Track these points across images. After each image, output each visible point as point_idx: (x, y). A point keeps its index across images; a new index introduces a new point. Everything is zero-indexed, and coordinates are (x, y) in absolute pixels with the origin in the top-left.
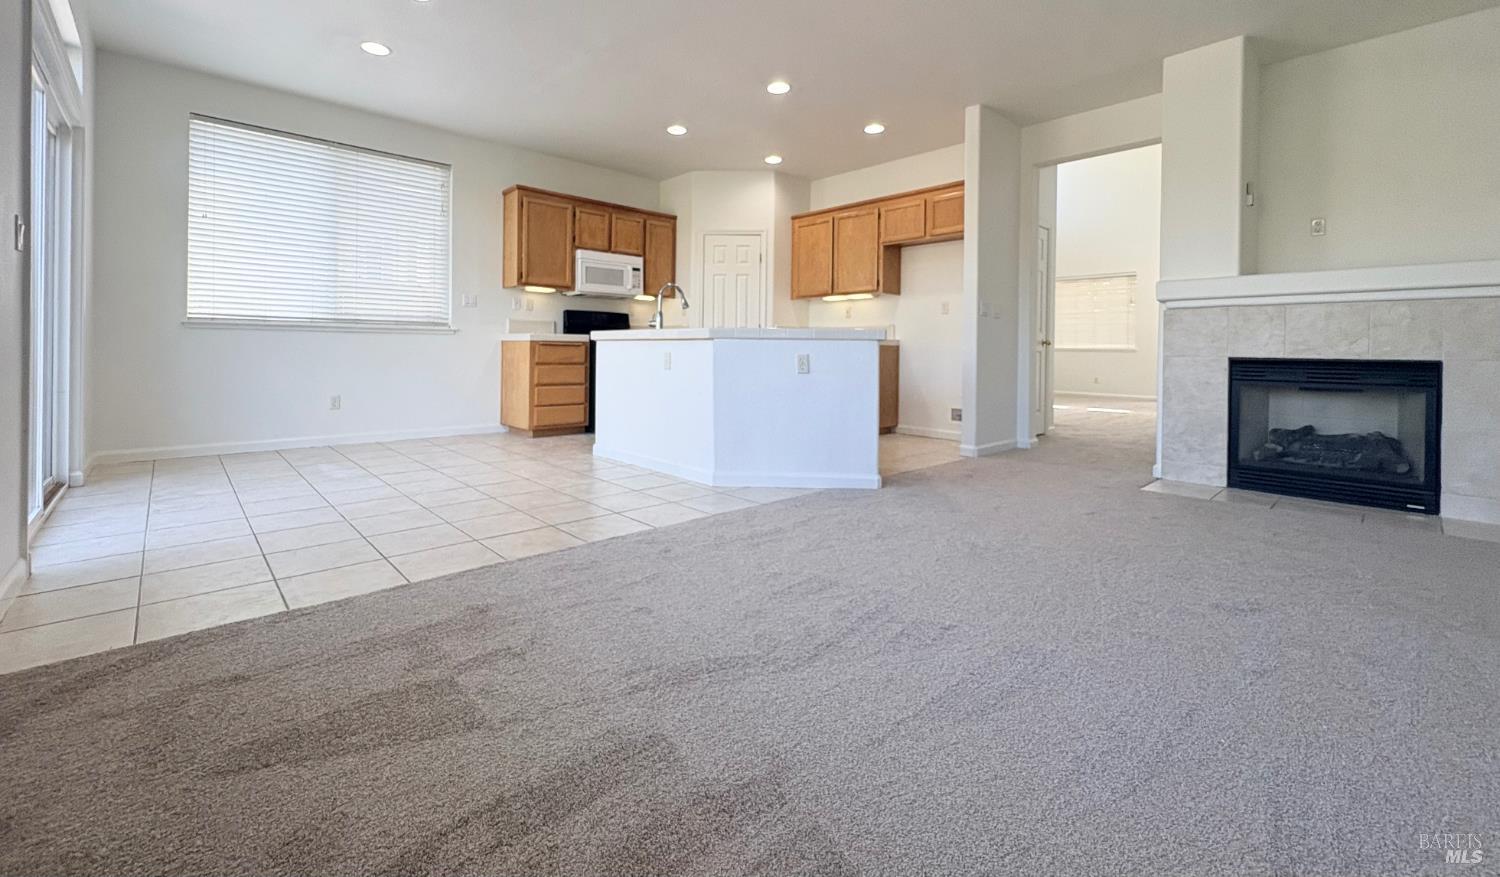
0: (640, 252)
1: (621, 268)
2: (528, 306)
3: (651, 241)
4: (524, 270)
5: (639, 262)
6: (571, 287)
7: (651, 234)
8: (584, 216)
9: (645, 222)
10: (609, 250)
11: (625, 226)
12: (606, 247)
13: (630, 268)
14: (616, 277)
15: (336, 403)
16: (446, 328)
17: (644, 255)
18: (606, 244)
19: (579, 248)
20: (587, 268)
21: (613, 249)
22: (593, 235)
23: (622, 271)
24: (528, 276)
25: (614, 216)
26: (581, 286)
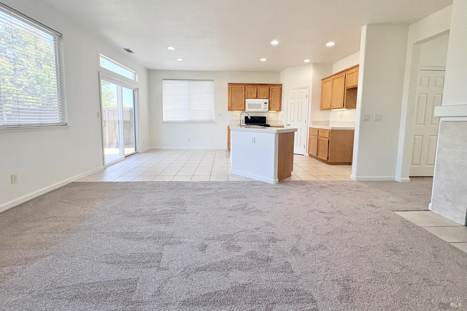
0: (268, 97)
1: (260, 103)
2: (235, 115)
3: (272, 94)
4: (230, 106)
5: (267, 101)
6: (245, 110)
7: (272, 91)
8: (248, 89)
9: (270, 87)
10: (257, 98)
11: (262, 90)
12: (256, 97)
13: (263, 103)
14: (259, 106)
15: (189, 140)
16: (214, 122)
17: (269, 98)
18: (255, 96)
19: (246, 98)
20: (249, 104)
21: (258, 98)
22: (251, 94)
23: (261, 104)
24: (231, 108)
25: (258, 87)
26: (247, 110)
